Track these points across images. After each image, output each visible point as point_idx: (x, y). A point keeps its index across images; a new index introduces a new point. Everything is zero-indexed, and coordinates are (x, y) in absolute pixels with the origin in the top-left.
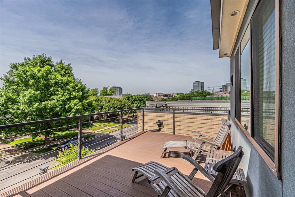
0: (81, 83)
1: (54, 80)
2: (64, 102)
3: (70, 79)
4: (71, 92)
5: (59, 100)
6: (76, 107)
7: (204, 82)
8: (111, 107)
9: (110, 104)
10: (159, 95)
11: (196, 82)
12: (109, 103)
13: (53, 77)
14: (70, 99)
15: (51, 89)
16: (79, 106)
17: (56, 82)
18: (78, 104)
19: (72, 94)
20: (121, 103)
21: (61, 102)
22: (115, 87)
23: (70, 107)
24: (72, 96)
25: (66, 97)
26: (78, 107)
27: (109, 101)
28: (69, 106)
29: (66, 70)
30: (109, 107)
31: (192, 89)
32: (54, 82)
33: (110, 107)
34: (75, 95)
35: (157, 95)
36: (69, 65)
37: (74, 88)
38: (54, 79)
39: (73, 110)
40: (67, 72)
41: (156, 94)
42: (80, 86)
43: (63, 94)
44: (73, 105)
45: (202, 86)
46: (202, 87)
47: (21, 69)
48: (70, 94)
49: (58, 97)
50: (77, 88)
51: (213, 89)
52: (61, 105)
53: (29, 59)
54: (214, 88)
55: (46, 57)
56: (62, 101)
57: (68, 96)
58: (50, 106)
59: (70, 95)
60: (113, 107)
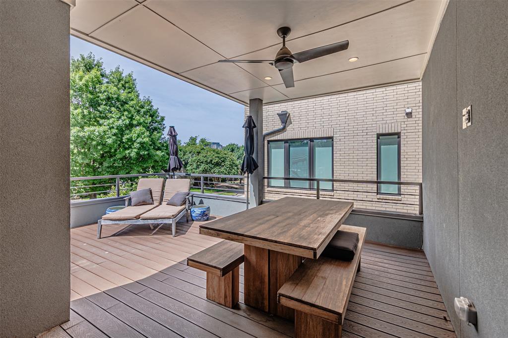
0: (150, 103)
2: (121, 131)
3: (132, 95)
4: (133, 116)
5: (113, 128)
6: (139, 140)
8: (202, 162)
9: (200, 157)
12: (198, 155)
14: (130, 126)
15: (99, 108)
16: (145, 137)
17: (109, 97)
18: (143, 133)
19: (134, 119)
20: (218, 155)
21: (116, 131)
23: (130, 140)
24: (135, 122)
25: (124, 122)
26: (143, 139)
27: (197, 152)
28: (128, 136)
29: (126, 83)
30: (198, 161)
32: (105, 97)
33: (200, 163)
34: (139, 120)
36: (130, 75)
39: (135, 144)
42: (148, 107)
43: (120, 118)
44: (134, 136)
48: (131, 118)
49: (111, 121)
52: (115, 135)
55: (94, 60)
56: (117, 129)
57: (127, 122)
58: (97, 133)
59: (131, 121)
60: (205, 161)
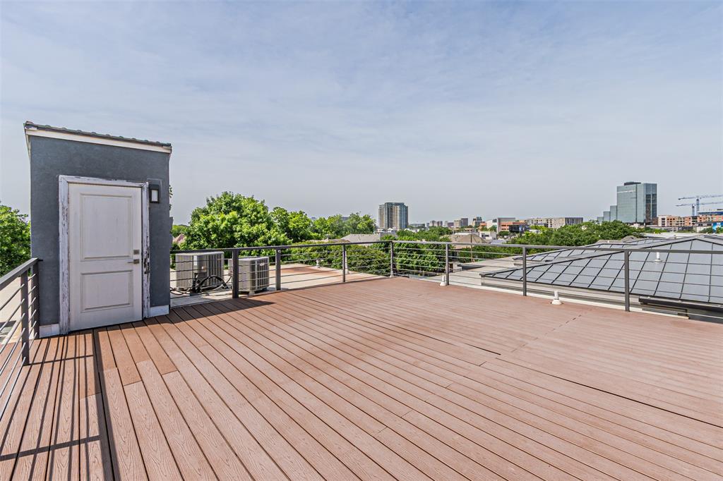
1: (240, 233)
7: (656, 185)
10: (503, 223)
11: (625, 184)
13: (238, 229)
22: (391, 204)
31: (611, 207)
35: (496, 224)
37: (265, 242)
38: (239, 231)
40: (259, 215)
41: (495, 221)
45: (648, 196)
46: (651, 200)
47: (203, 218)
50: (269, 242)
51: (698, 204)
53: (213, 199)
54: (701, 201)
